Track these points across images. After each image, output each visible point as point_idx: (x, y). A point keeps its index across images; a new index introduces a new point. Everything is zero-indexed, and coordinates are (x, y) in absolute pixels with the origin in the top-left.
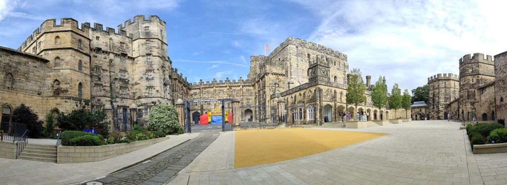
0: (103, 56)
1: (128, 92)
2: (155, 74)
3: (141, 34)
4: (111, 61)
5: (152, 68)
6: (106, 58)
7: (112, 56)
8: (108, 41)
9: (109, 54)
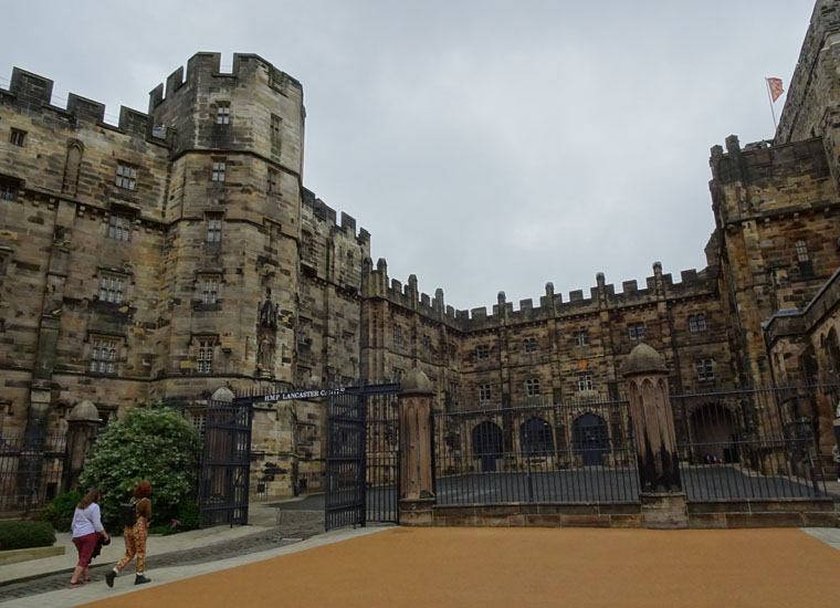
0: (30, 210)
1: (124, 353)
2: (228, 289)
3: (197, 132)
4: (59, 231)
5: (221, 265)
6: (39, 221)
7: (66, 213)
8: (62, 151)
9: (56, 204)
